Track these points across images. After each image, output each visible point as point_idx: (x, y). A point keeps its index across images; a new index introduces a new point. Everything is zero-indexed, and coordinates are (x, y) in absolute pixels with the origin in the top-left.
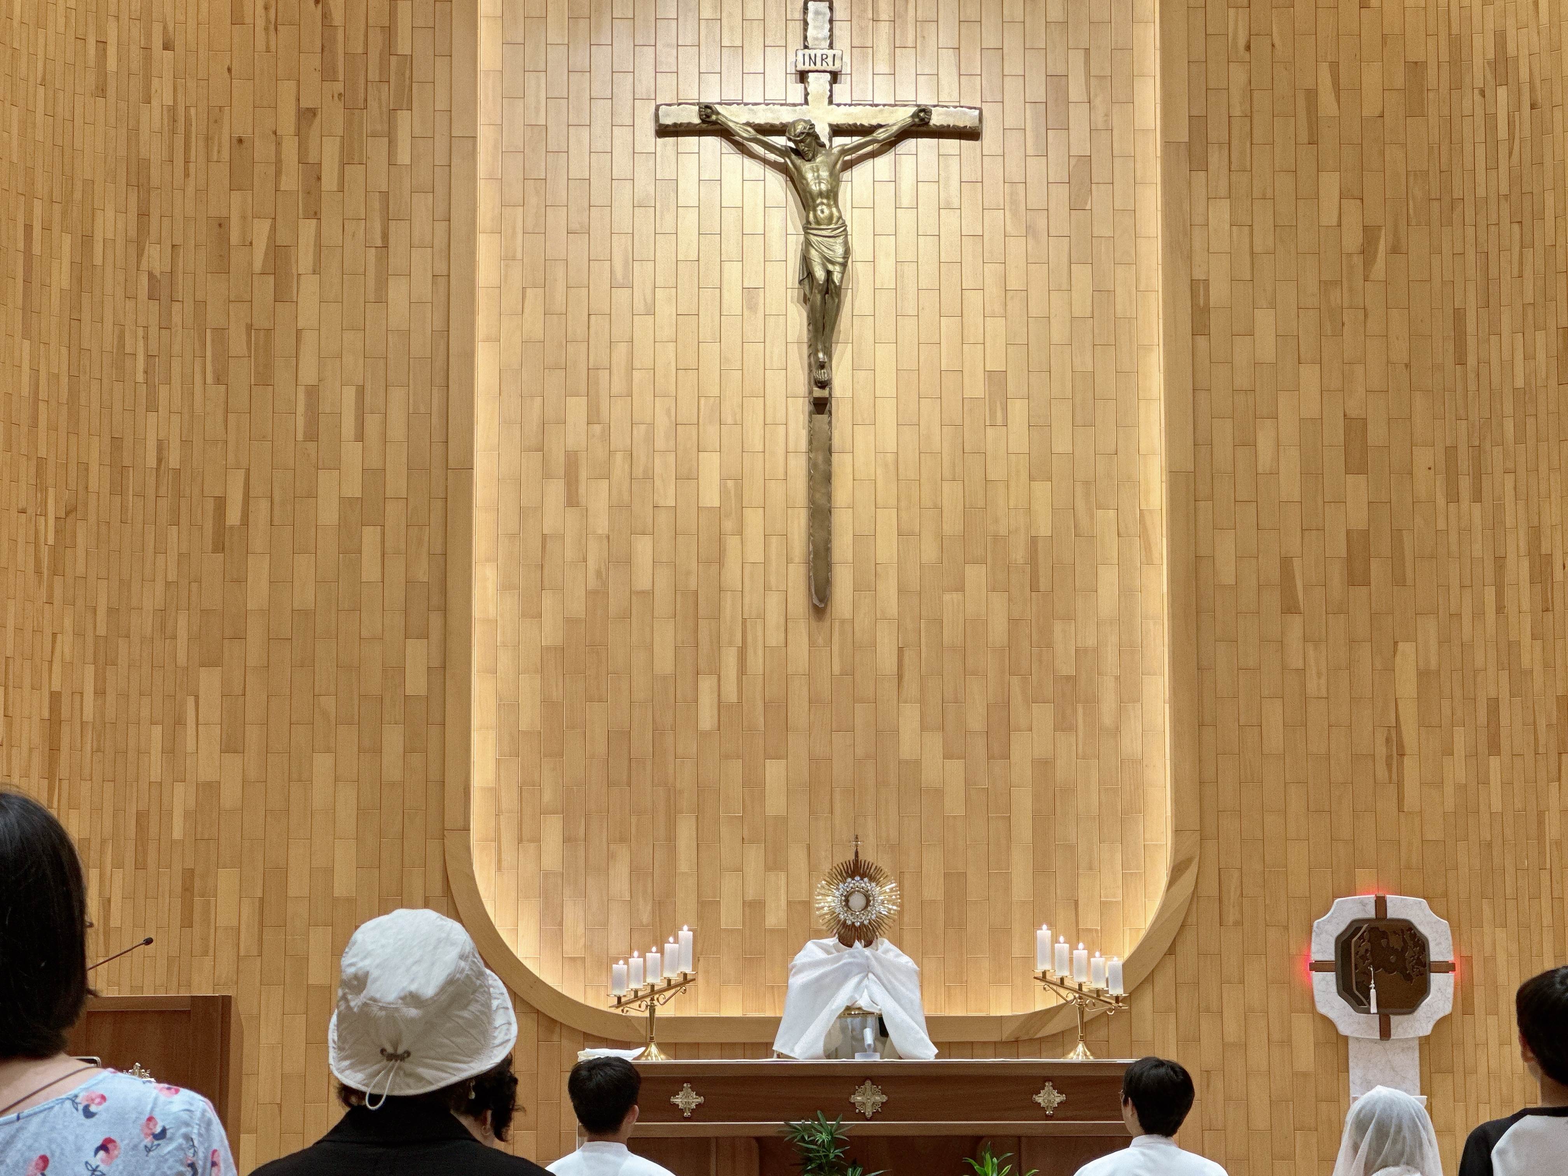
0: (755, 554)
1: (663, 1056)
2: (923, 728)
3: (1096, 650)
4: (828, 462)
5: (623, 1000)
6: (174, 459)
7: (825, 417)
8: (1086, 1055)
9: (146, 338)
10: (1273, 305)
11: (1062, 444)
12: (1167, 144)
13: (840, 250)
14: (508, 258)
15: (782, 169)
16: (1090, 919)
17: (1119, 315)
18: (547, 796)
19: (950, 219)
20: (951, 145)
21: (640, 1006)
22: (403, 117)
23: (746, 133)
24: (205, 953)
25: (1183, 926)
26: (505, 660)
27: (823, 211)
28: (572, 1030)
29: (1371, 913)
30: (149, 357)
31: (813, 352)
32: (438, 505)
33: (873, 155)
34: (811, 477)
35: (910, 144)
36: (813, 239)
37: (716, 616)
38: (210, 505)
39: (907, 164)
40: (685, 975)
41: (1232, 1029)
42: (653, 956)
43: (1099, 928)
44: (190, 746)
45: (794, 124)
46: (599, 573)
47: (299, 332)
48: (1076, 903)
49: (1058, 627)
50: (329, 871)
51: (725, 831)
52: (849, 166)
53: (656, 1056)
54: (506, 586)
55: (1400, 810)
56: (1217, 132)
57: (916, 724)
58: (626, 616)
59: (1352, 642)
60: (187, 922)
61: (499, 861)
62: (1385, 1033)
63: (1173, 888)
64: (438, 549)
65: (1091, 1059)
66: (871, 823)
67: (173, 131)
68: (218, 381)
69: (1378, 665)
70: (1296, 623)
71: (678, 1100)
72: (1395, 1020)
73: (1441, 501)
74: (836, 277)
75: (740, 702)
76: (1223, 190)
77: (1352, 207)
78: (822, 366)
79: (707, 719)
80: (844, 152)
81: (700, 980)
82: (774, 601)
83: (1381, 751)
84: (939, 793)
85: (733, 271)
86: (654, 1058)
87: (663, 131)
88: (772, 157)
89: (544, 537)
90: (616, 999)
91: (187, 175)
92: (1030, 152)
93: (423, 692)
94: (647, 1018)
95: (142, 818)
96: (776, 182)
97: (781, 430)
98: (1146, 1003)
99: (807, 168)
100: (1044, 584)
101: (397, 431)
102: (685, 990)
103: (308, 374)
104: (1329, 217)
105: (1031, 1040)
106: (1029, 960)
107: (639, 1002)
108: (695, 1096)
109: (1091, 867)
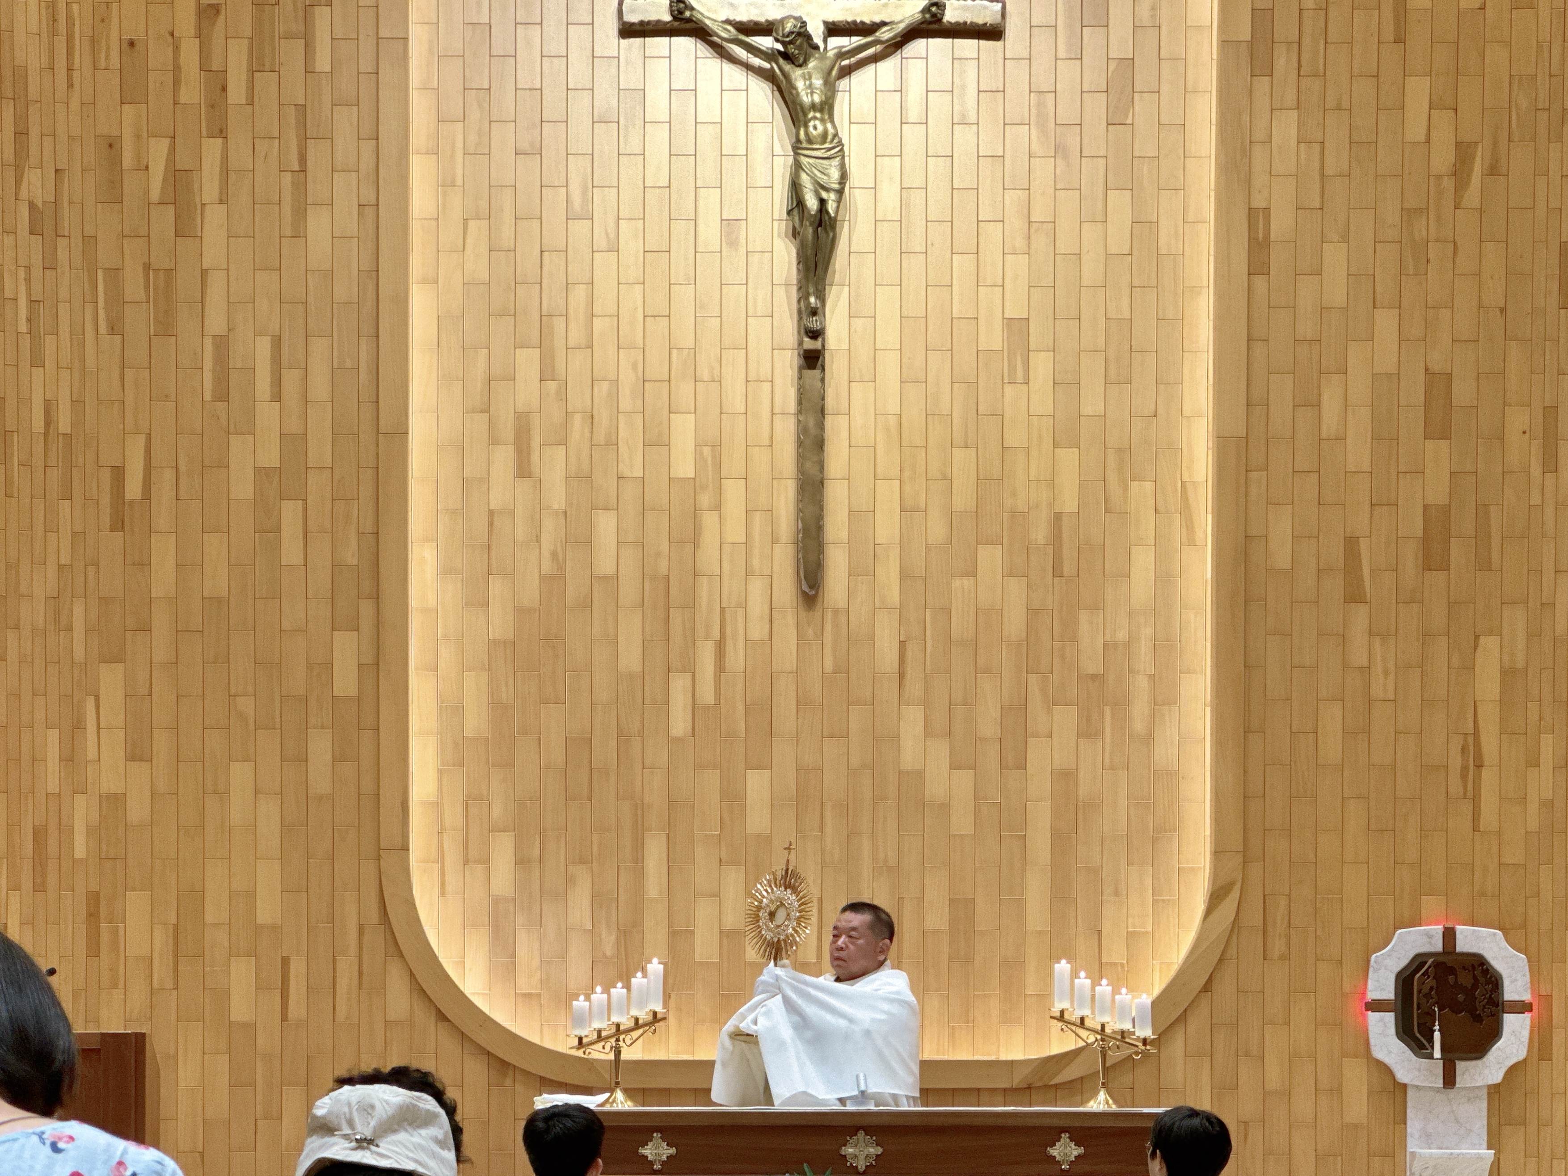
0: (735, 533)
1: (630, 1103)
2: (928, 732)
3: (1128, 644)
4: (821, 426)
5: (585, 1040)
6: (64, 423)
7: (816, 373)
8: (1107, 1103)
9: (28, 280)
10: (1345, 238)
11: (1092, 405)
12: (1224, 43)
13: (835, 174)
14: (446, 184)
15: (768, 76)
16: (1115, 952)
17: (1163, 251)
18: (497, 811)
19: (965, 137)
20: (967, 46)
21: (604, 1048)
22: (322, 15)
23: (726, 32)
24: (115, 986)
25: (1221, 960)
26: (447, 655)
27: (816, 127)
28: (526, 1073)
29: (1438, 946)
30: (32, 302)
31: (803, 296)
32: (367, 476)
33: (875, 59)
34: (800, 444)
35: (919, 46)
36: (804, 160)
37: (691, 605)
38: (106, 476)
39: (915, 69)
40: (655, 1013)
41: (1274, 1076)
42: (618, 991)
43: (1125, 962)
44: (92, 753)
45: (782, 21)
46: (554, 555)
47: (204, 273)
48: (1100, 932)
49: (1084, 617)
50: (251, 895)
51: (700, 851)
52: (846, 72)
53: (622, 1103)
54: (446, 571)
55: (1476, 829)
56: (1286, 28)
57: (920, 728)
58: (587, 604)
59: (1426, 636)
60: (93, 950)
61: (443, 884)
62: (1449, 1080)
63: (1211, 918)
64: (369, 527)
65: (1114, 1108)
66: (866, 843)
67: (54, 33)
68: (112, 330)
69: (1456, 661)
70: (1360, 616)
71: (648, 1151)
72: (1461, 1066)
73: (1536, 470)
74: (831, 207)
75: (717, 704)
76: (1291, 97)
77: (1443, 118)
78: (814, 312)
79: (680, 724)
80: (842, 55)
81: (672, 1019)
82: (757, 590)
83: (1456, 762)
84: (944, 808)
85: (710, 199)
86: (620, 1105)
87: (628, 31)
88: (756, 61)
89: (491, 513)
90: (577, 1040)
91: (70, 85)
92: (1062, 54)
93: (353, 691)
94: (611, 1061)
95: (39, 835)
96: (761, 91)
97: (767, 386)
98: (1177, 1046)
99: (797, 74)
100: (1068, 569)
101: (320, 388)
102: (655, 1030)
103: (216, 323)
104: (1416, 131)
105: (1047, 1087)
106: (1045, 997)
107: (603, 1043)
108: (666, 1147)
109: (1117, 893)
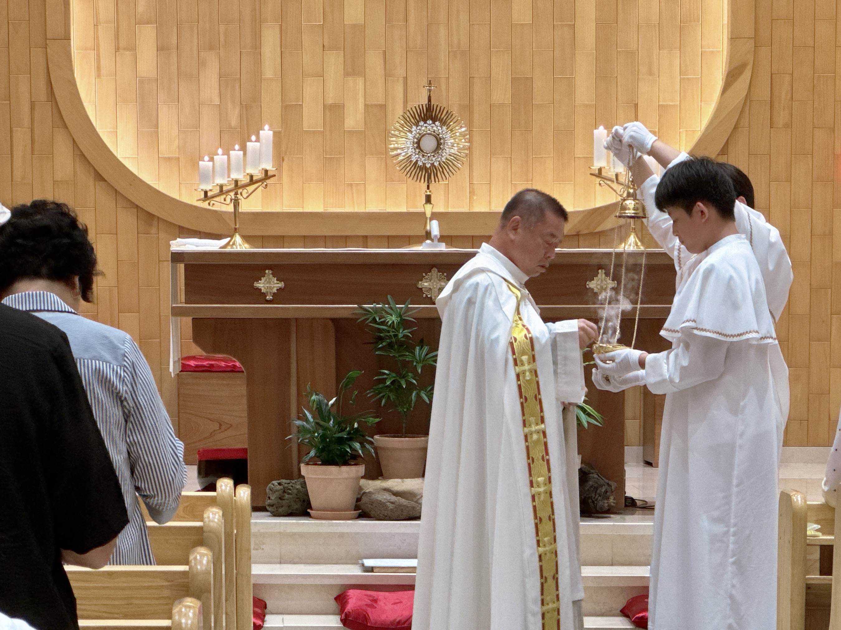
1: (247, 245)
5: (210, 194)
8: (637, 245)
18: (142, 7)
21: (225, 200)
28: (168, 223)
40: (266, 171)
42: (236, 154)
43: (657, 130)
48: (636, 105)
51: (306, 40)
53: (240, 245)
61: (99, 68)
63: (728, 93)
65: (642, 248)
71: (261, 285)
81: (285, 179)
84: (507, 2)
86: (238, 247)
90: (203, 193)
94: (232, 212)
102: (266, 185)
105: (591, 234)
107: (224, 196)
108: (276, 282)
109: (650, 73)
